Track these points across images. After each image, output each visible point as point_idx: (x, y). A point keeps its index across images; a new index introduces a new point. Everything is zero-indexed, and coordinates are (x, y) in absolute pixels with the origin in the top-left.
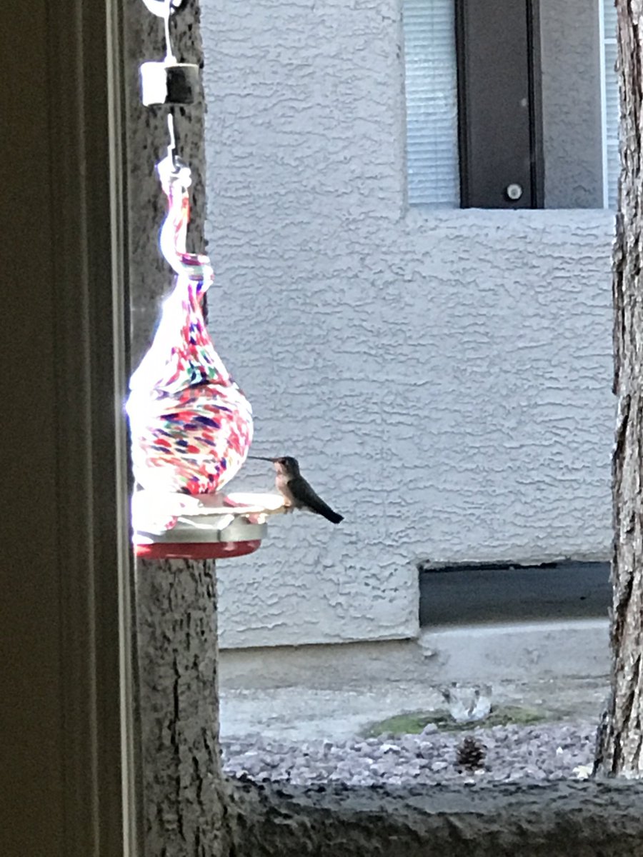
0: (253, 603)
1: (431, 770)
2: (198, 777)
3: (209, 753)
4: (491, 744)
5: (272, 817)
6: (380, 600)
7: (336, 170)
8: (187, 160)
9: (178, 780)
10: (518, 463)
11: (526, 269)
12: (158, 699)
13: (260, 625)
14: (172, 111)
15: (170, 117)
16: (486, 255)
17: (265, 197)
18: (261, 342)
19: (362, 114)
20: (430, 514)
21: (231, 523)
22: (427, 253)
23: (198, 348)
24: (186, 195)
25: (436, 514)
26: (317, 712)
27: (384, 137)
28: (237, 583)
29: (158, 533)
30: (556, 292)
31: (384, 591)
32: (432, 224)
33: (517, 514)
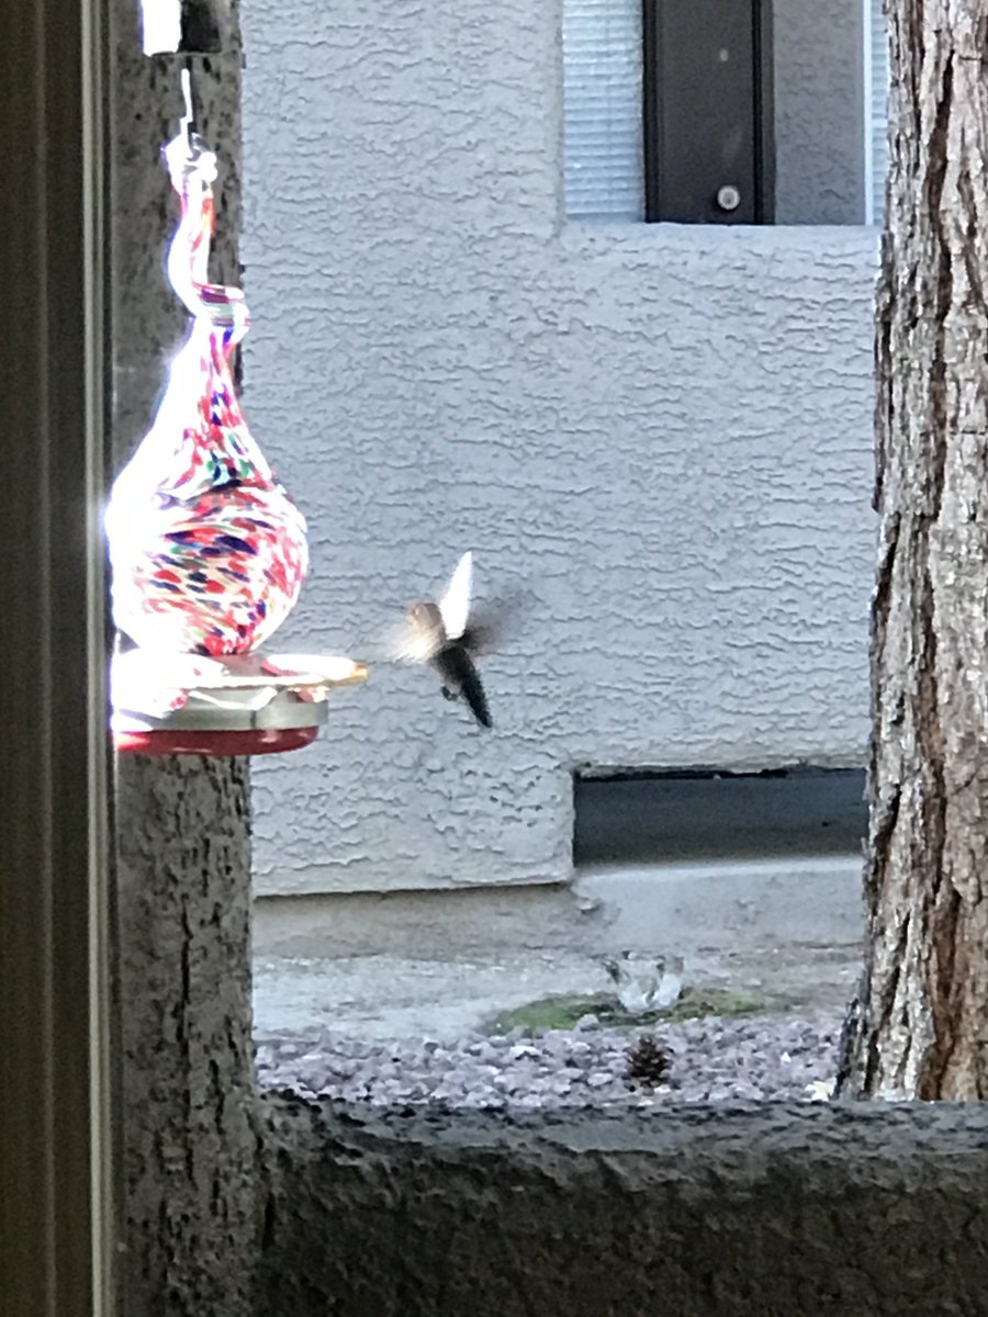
0: (318, 826)
1: (587, 1085)
2: (218, 1092)
3: (236, 1055)
4: (681, 1047)
5: (331, 1155)
6: (513, 824)
7: (454, 161)
8: (213, 140)
9: (187, 1096)
10: (729, 615)
11: (745, 318)
12: (158, 971)
13: (330, 860)
14: (189, 65)
15: (185, 74)
16: (684, 294)
17: (344, 201)
18: (335, 425)
19: (494, 76)
20: (592, 692)
21: (273, 700)
22: (593, 290)
23: (223, 430)
24: (209, 194)
25: (602, 693)
26: (415, 995)
27: (530, 111)
28: (293, 794)
29: (160, 715)
30: (791, 353)
31: (520, 809)
32: (600, 245)
33: (725, 694)
